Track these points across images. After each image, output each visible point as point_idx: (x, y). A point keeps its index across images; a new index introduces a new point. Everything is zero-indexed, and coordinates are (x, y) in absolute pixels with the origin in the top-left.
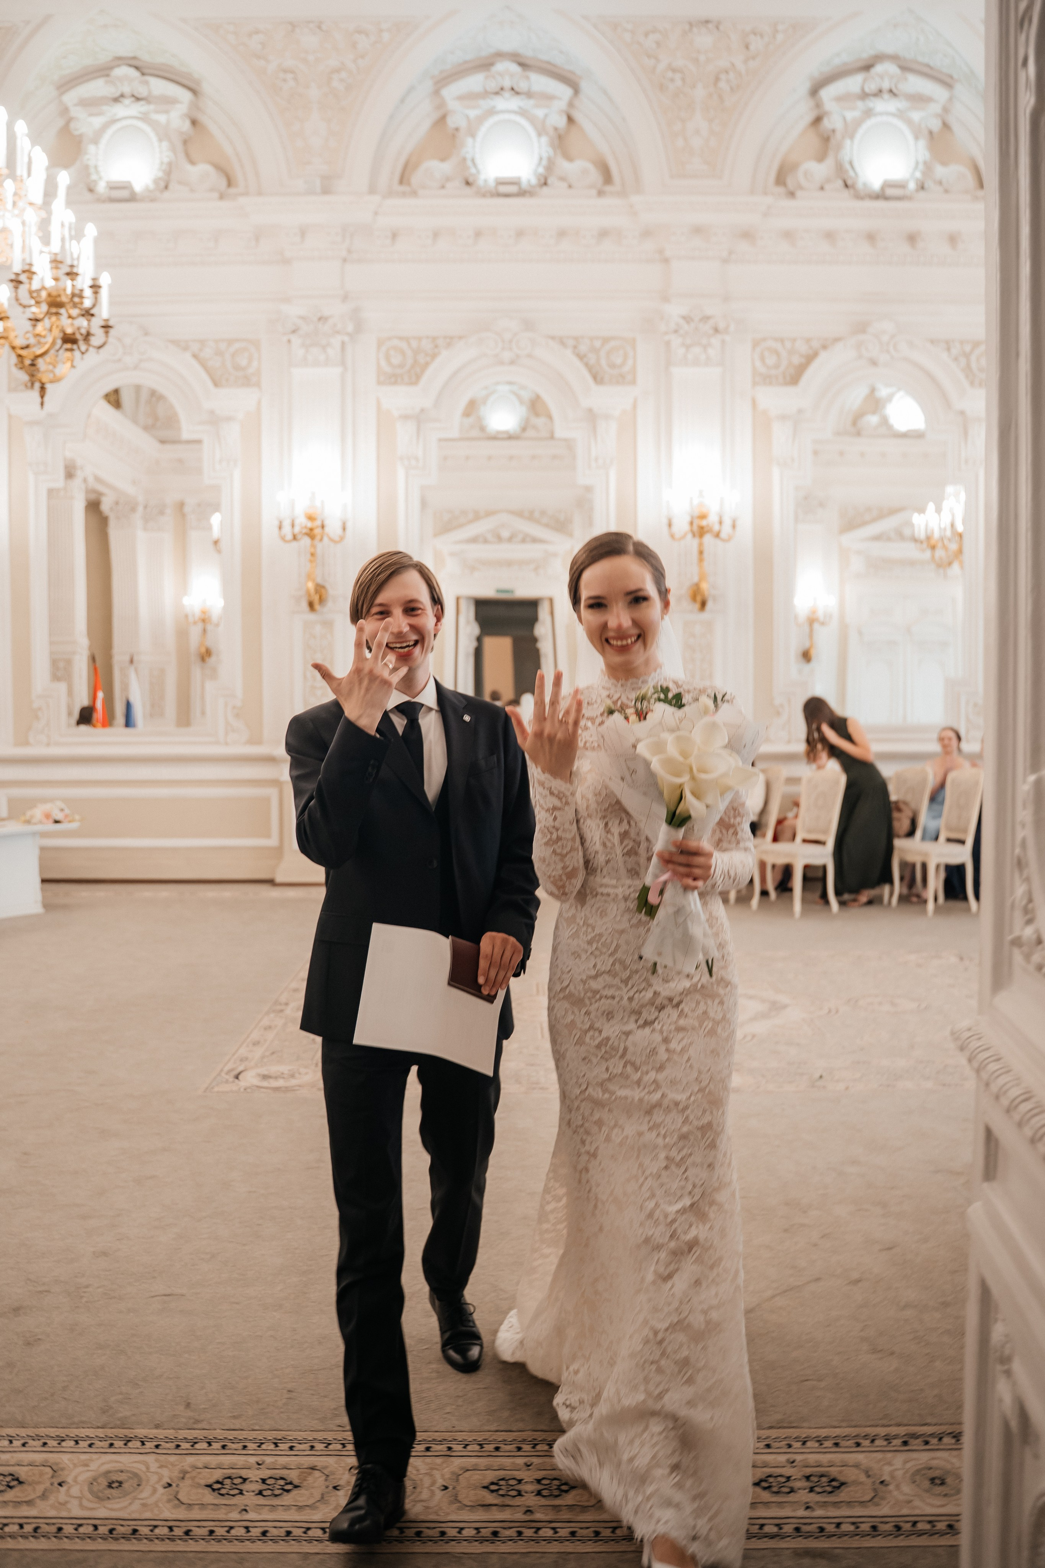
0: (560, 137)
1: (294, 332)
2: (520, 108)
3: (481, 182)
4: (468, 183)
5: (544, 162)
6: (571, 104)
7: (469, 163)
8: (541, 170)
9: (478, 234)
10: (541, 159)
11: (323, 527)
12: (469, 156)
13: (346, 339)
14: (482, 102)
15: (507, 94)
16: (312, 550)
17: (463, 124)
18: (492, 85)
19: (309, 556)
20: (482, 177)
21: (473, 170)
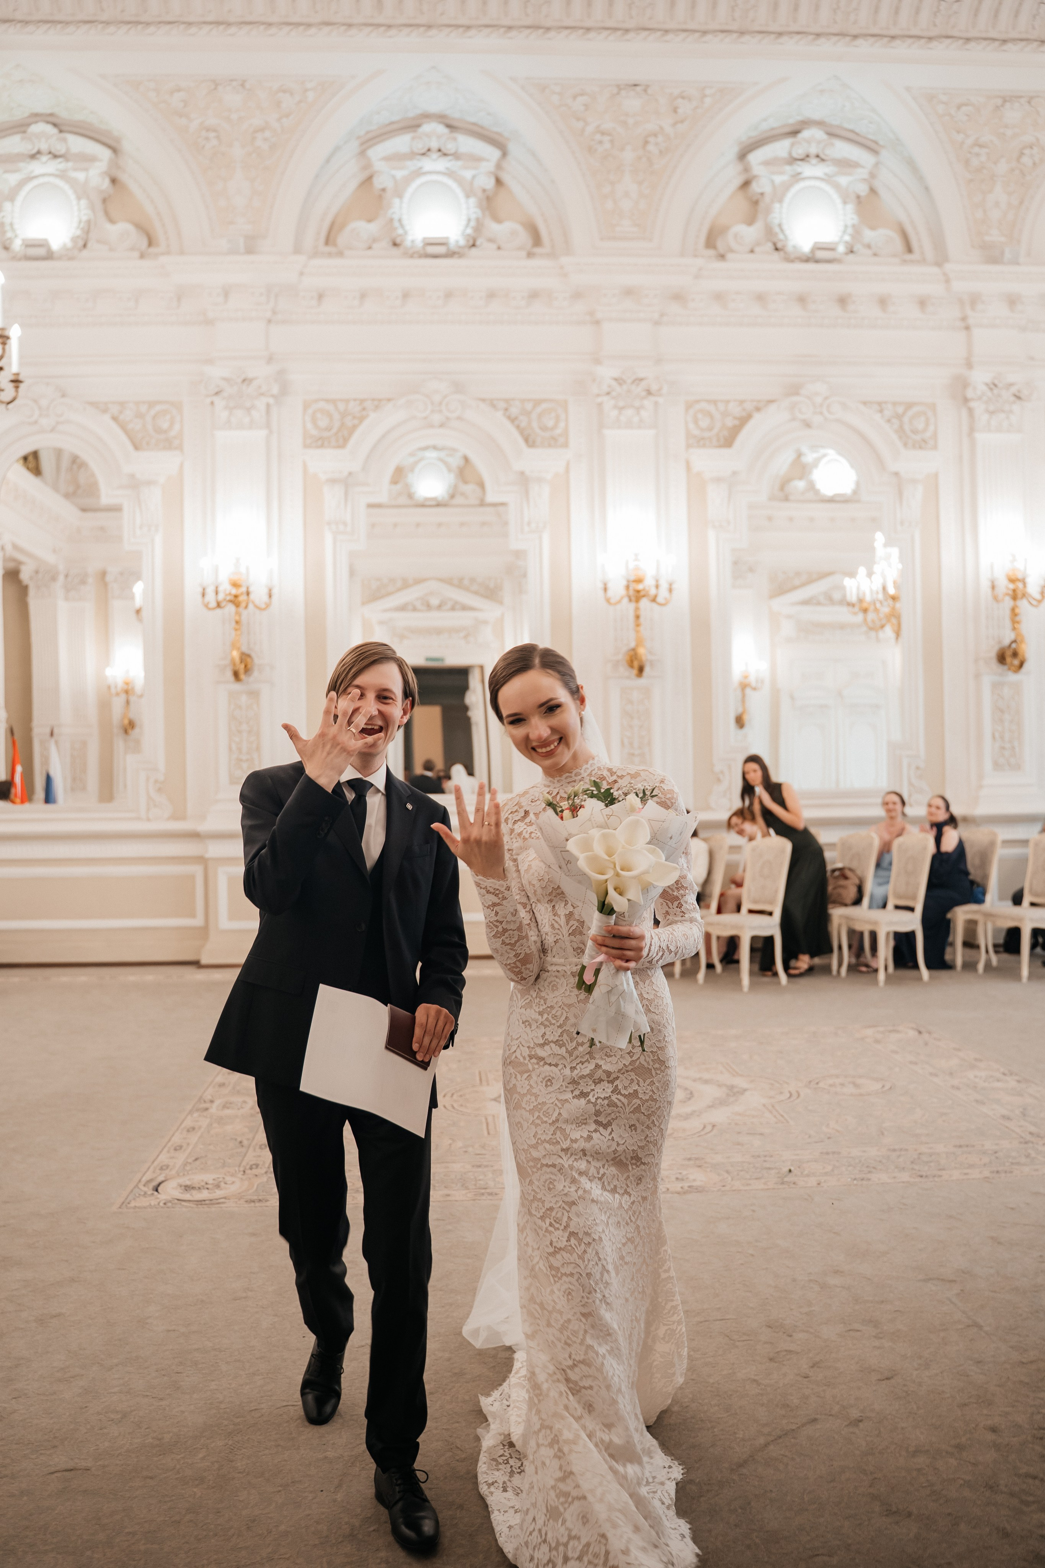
0: (488, 199)
1: (217, 393)
2: (447, 168)
3: (408, 243)
4: (395, 244)
5: (473, 224)
6: (499, 166)
7: (396, 224)
8: (469, 231)
9: (406, 295)
10: (469, 220)
11: (248, 594)
12: (396, 217)
13: (271, 401)
14: (408, 163)
15: (435, 155)
16: (237, 618)
17: (389, 184)
18: (419, 146)
19: (233, 623)
20: (409, 238)
21: (400, 231)
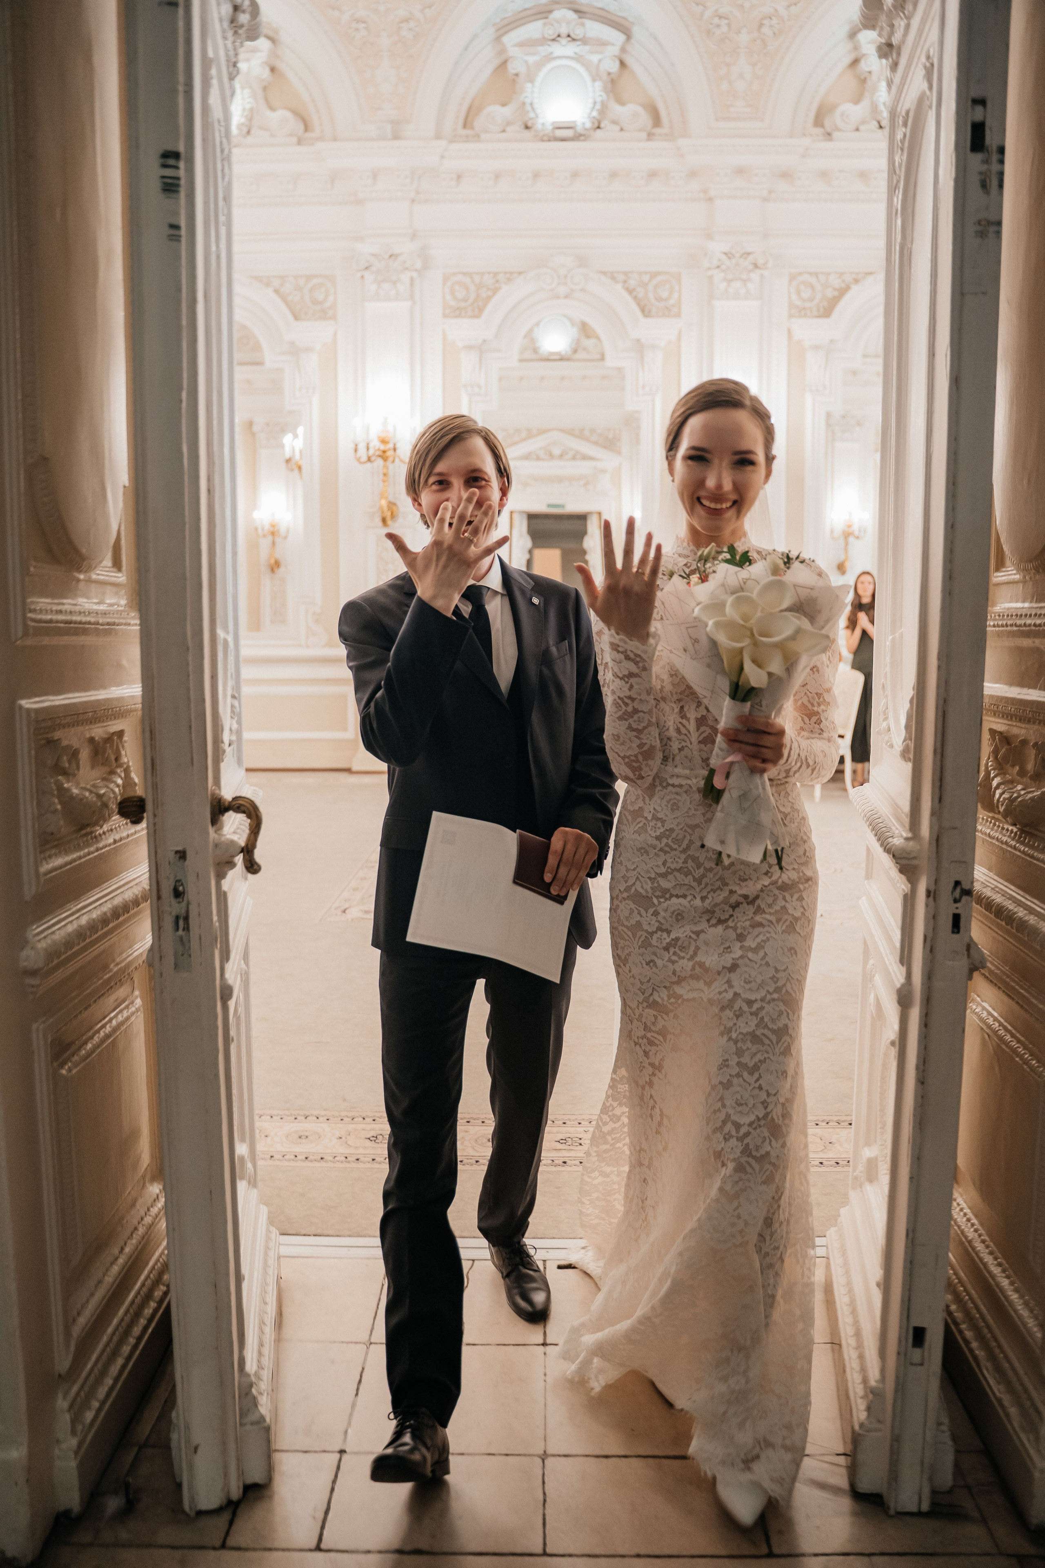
0: (613, 81)
1: (367, 268)
2: (576, 53)
3: (539, 126)
4: (527, 127)
5: (598, 107)
6: (623, 50)
7: (528, 108)
8: (595, 114)
9: (536, 175)
10: (595, 103)
11: (395, 450)
12: (528, 101)
13: (415, 274)
14: (540, 48)
15: (564, 41)
16: (385, 471)
17: (522, 69)
18: (550, 32)
19: (381, 476)
20: (540, 121)
21: (532, 115)
